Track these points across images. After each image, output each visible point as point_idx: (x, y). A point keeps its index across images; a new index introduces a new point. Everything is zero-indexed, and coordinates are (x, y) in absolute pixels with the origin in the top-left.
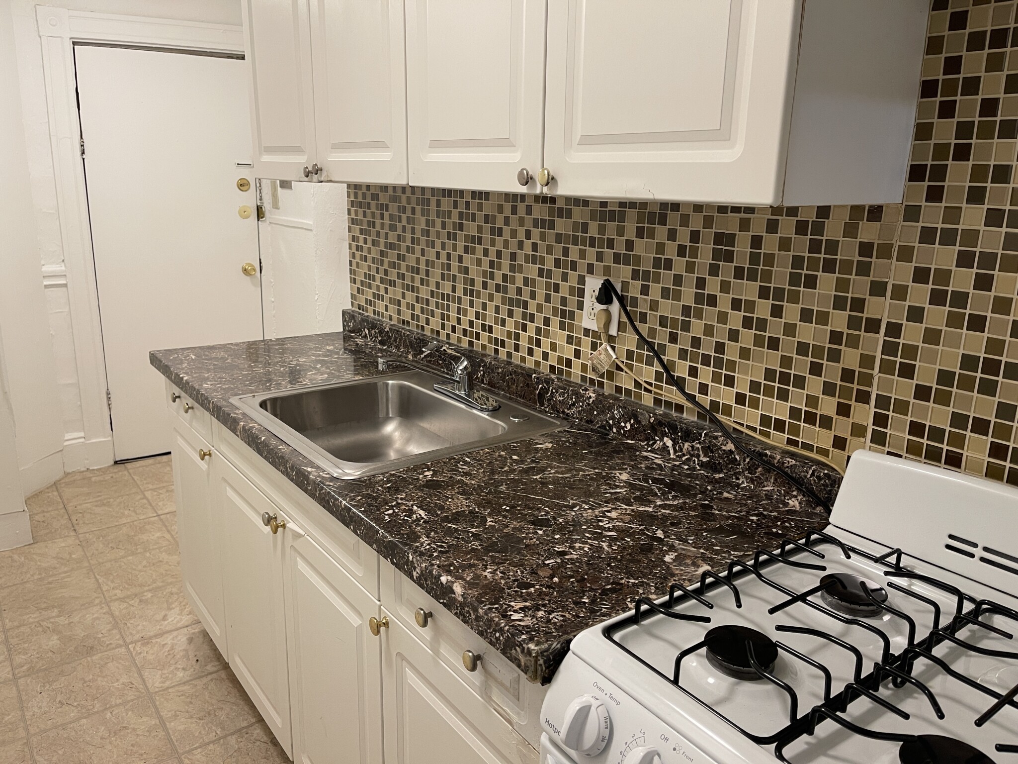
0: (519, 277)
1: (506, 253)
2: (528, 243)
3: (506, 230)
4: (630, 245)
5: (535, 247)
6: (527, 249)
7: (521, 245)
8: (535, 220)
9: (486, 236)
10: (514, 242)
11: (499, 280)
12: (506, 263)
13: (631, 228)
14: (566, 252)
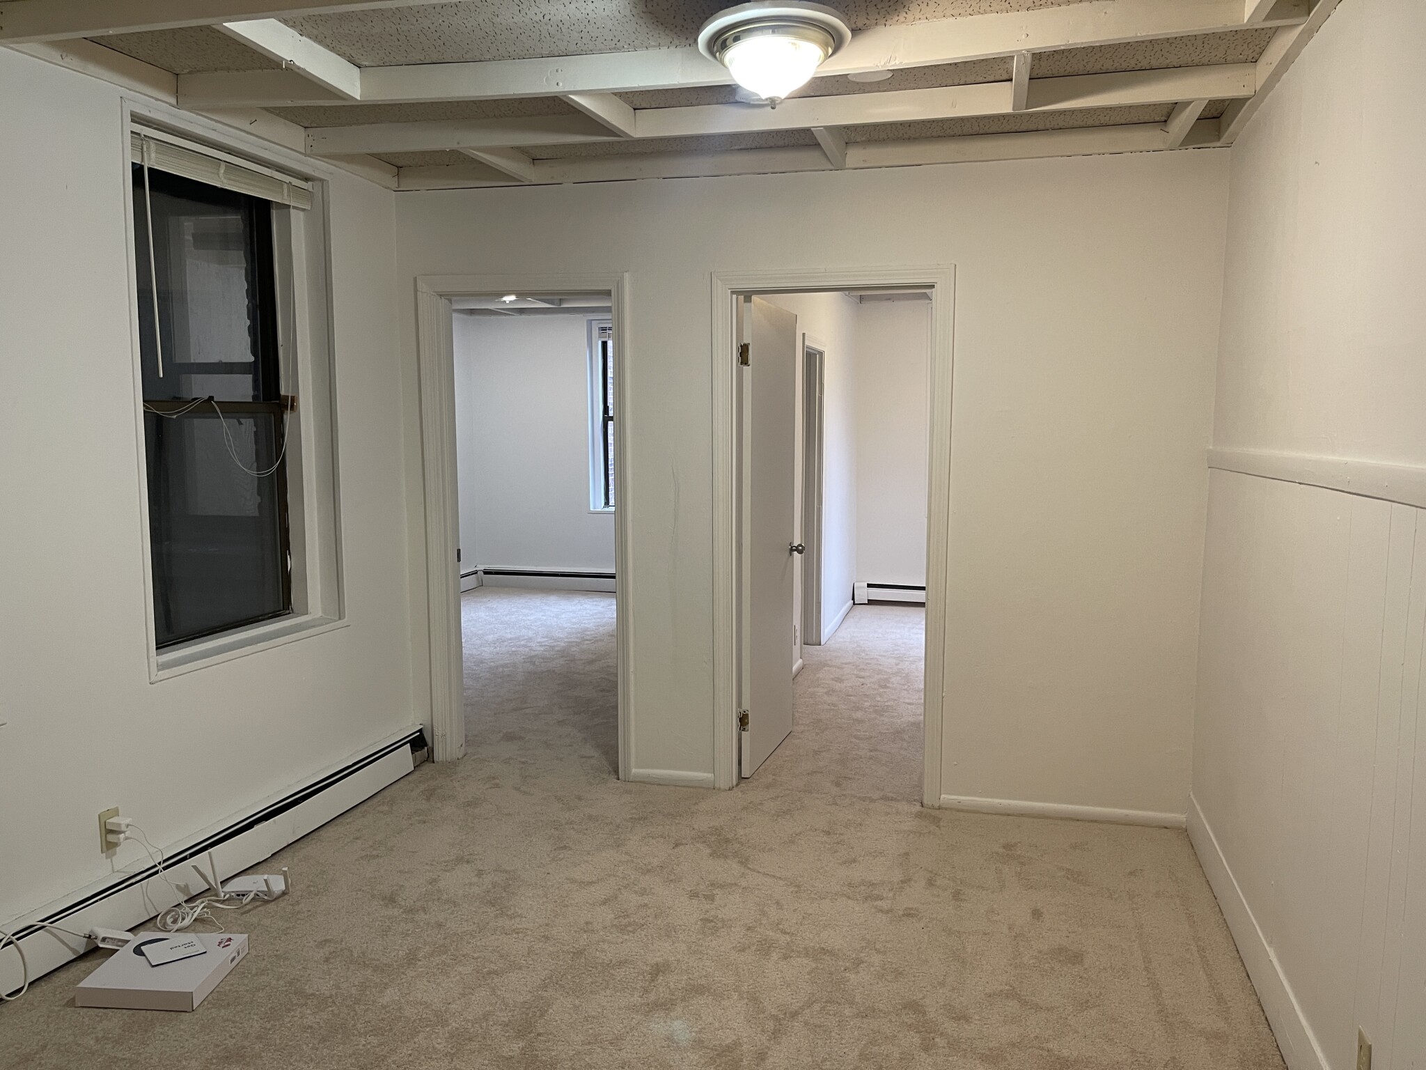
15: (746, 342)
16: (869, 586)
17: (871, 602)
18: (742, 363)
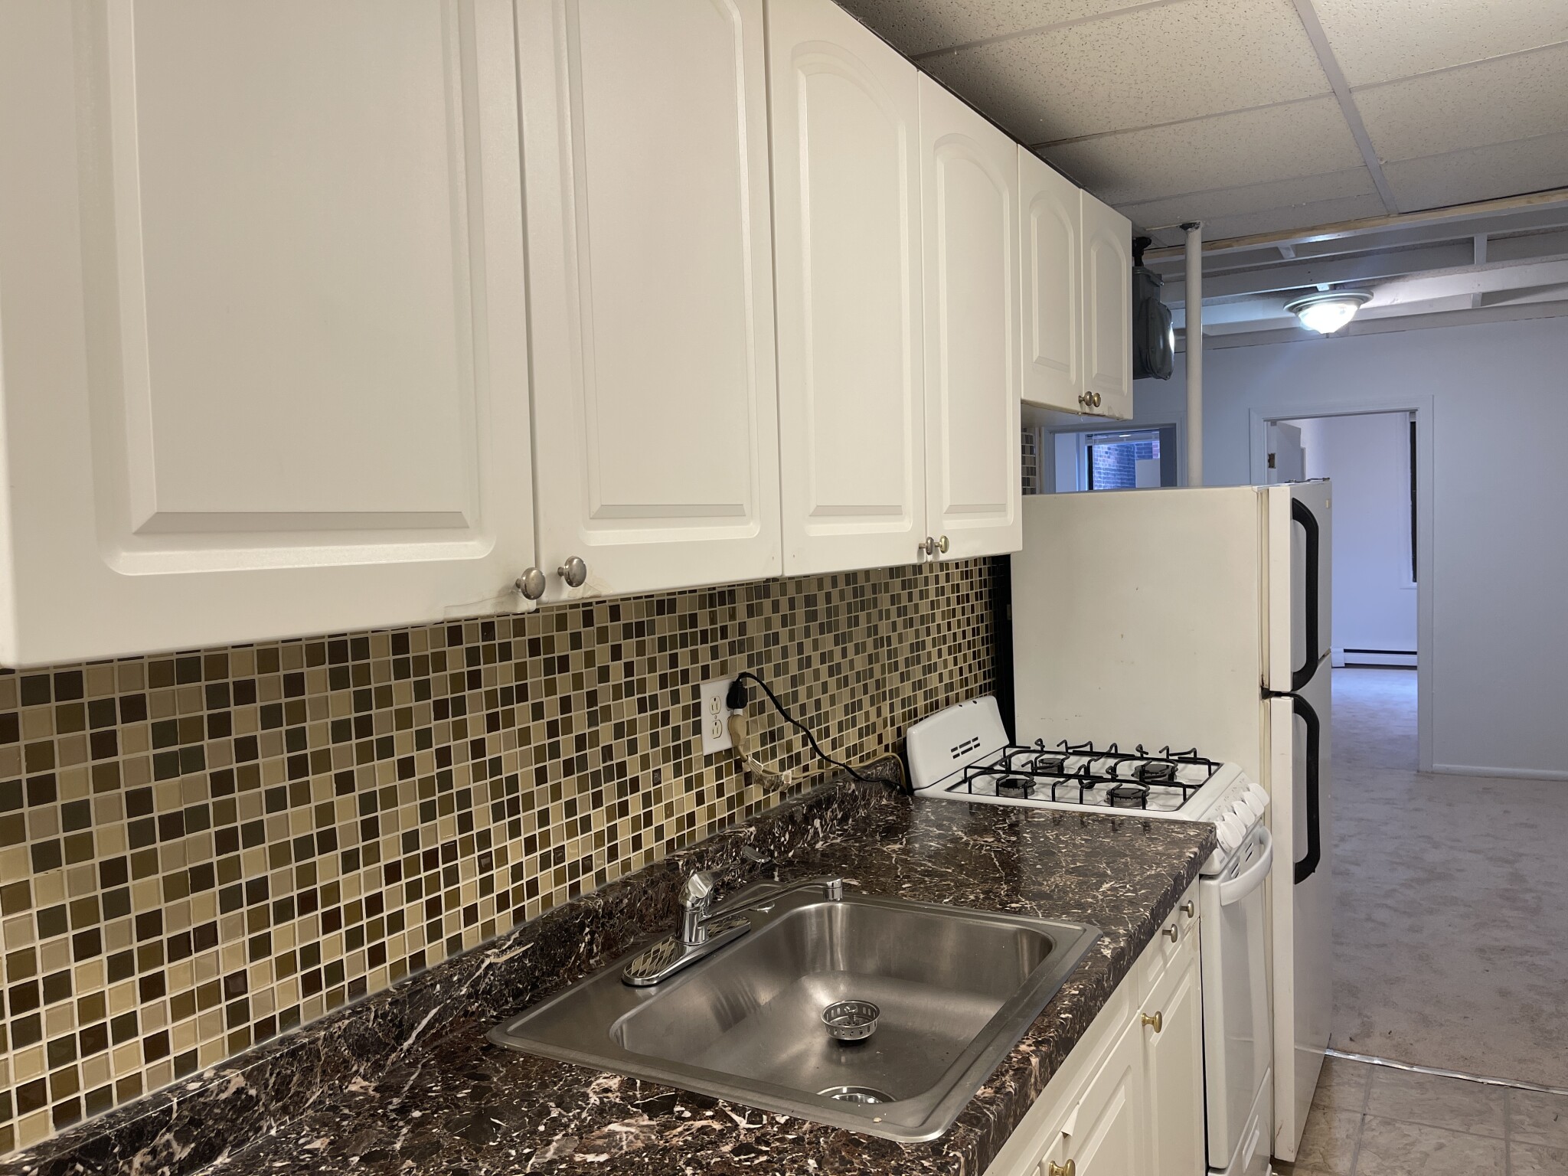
0: (605, 730)
1: (578, 696)
2: (617, 669)
3: (576, 658)
4: (742, 628)
5: (629, 669)
6: (618, 677)
7: (604, 674)
8: (627, 627)
9: (535, 680)
10: (590, 675)
11: (568, 752)
12: (579, 715)
13: (741, 607)
14: (674, 661)
15: (1273, 452)
16: (1346, 651)
17: (1348, 666)
18: (1270, 467)
